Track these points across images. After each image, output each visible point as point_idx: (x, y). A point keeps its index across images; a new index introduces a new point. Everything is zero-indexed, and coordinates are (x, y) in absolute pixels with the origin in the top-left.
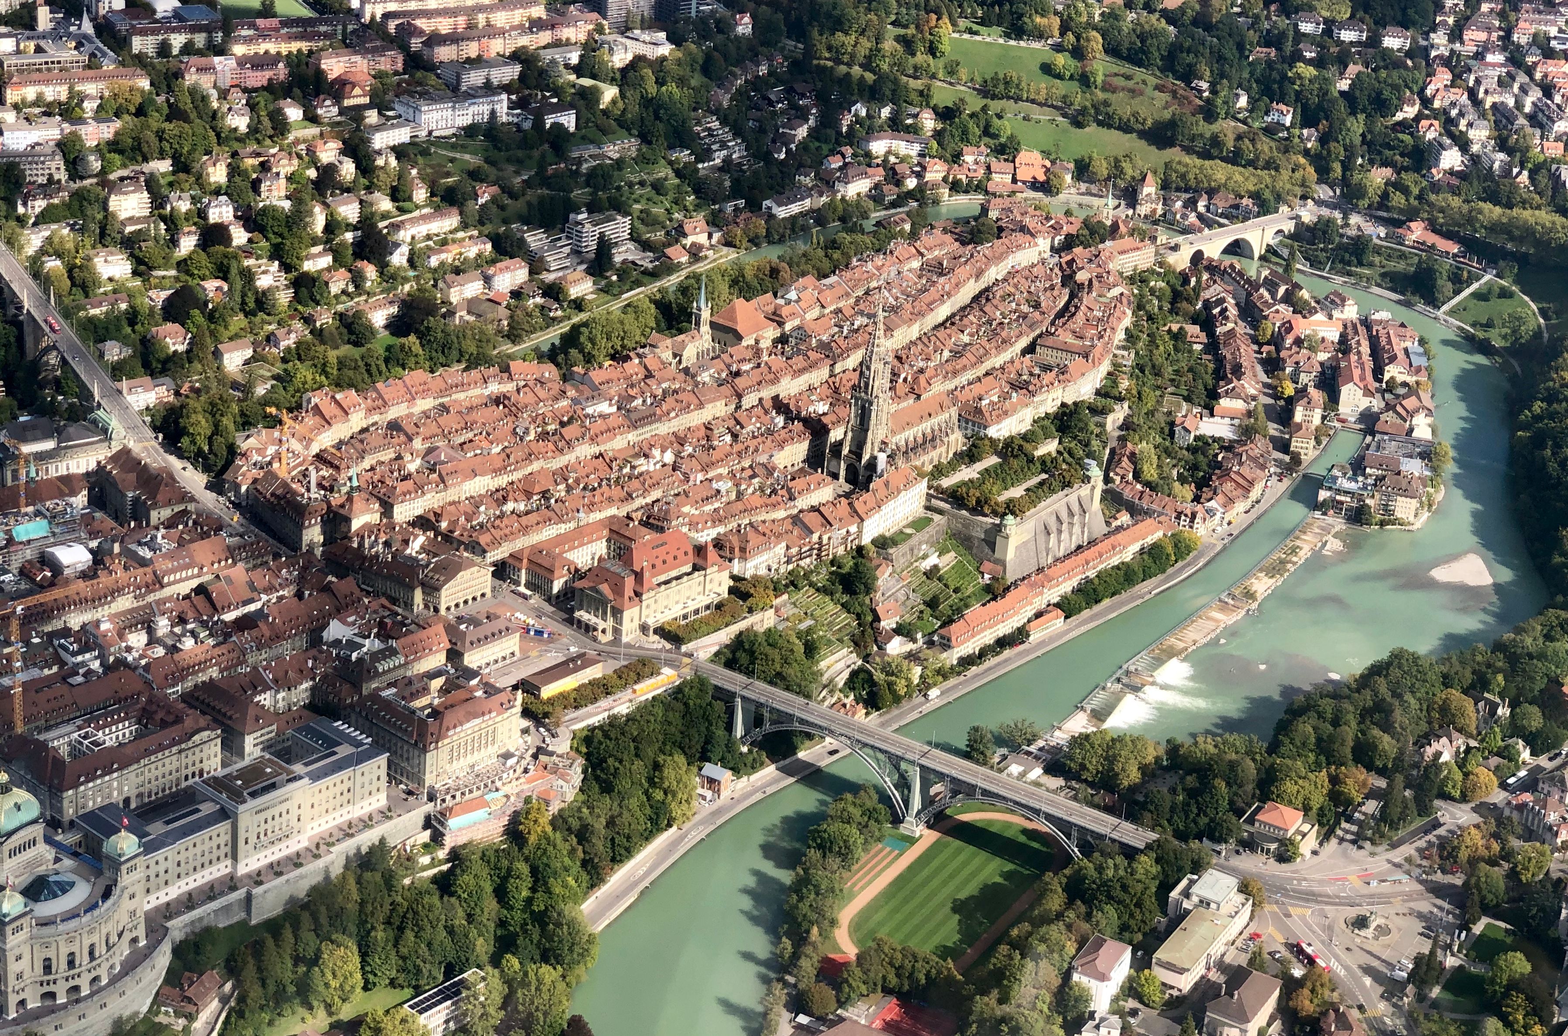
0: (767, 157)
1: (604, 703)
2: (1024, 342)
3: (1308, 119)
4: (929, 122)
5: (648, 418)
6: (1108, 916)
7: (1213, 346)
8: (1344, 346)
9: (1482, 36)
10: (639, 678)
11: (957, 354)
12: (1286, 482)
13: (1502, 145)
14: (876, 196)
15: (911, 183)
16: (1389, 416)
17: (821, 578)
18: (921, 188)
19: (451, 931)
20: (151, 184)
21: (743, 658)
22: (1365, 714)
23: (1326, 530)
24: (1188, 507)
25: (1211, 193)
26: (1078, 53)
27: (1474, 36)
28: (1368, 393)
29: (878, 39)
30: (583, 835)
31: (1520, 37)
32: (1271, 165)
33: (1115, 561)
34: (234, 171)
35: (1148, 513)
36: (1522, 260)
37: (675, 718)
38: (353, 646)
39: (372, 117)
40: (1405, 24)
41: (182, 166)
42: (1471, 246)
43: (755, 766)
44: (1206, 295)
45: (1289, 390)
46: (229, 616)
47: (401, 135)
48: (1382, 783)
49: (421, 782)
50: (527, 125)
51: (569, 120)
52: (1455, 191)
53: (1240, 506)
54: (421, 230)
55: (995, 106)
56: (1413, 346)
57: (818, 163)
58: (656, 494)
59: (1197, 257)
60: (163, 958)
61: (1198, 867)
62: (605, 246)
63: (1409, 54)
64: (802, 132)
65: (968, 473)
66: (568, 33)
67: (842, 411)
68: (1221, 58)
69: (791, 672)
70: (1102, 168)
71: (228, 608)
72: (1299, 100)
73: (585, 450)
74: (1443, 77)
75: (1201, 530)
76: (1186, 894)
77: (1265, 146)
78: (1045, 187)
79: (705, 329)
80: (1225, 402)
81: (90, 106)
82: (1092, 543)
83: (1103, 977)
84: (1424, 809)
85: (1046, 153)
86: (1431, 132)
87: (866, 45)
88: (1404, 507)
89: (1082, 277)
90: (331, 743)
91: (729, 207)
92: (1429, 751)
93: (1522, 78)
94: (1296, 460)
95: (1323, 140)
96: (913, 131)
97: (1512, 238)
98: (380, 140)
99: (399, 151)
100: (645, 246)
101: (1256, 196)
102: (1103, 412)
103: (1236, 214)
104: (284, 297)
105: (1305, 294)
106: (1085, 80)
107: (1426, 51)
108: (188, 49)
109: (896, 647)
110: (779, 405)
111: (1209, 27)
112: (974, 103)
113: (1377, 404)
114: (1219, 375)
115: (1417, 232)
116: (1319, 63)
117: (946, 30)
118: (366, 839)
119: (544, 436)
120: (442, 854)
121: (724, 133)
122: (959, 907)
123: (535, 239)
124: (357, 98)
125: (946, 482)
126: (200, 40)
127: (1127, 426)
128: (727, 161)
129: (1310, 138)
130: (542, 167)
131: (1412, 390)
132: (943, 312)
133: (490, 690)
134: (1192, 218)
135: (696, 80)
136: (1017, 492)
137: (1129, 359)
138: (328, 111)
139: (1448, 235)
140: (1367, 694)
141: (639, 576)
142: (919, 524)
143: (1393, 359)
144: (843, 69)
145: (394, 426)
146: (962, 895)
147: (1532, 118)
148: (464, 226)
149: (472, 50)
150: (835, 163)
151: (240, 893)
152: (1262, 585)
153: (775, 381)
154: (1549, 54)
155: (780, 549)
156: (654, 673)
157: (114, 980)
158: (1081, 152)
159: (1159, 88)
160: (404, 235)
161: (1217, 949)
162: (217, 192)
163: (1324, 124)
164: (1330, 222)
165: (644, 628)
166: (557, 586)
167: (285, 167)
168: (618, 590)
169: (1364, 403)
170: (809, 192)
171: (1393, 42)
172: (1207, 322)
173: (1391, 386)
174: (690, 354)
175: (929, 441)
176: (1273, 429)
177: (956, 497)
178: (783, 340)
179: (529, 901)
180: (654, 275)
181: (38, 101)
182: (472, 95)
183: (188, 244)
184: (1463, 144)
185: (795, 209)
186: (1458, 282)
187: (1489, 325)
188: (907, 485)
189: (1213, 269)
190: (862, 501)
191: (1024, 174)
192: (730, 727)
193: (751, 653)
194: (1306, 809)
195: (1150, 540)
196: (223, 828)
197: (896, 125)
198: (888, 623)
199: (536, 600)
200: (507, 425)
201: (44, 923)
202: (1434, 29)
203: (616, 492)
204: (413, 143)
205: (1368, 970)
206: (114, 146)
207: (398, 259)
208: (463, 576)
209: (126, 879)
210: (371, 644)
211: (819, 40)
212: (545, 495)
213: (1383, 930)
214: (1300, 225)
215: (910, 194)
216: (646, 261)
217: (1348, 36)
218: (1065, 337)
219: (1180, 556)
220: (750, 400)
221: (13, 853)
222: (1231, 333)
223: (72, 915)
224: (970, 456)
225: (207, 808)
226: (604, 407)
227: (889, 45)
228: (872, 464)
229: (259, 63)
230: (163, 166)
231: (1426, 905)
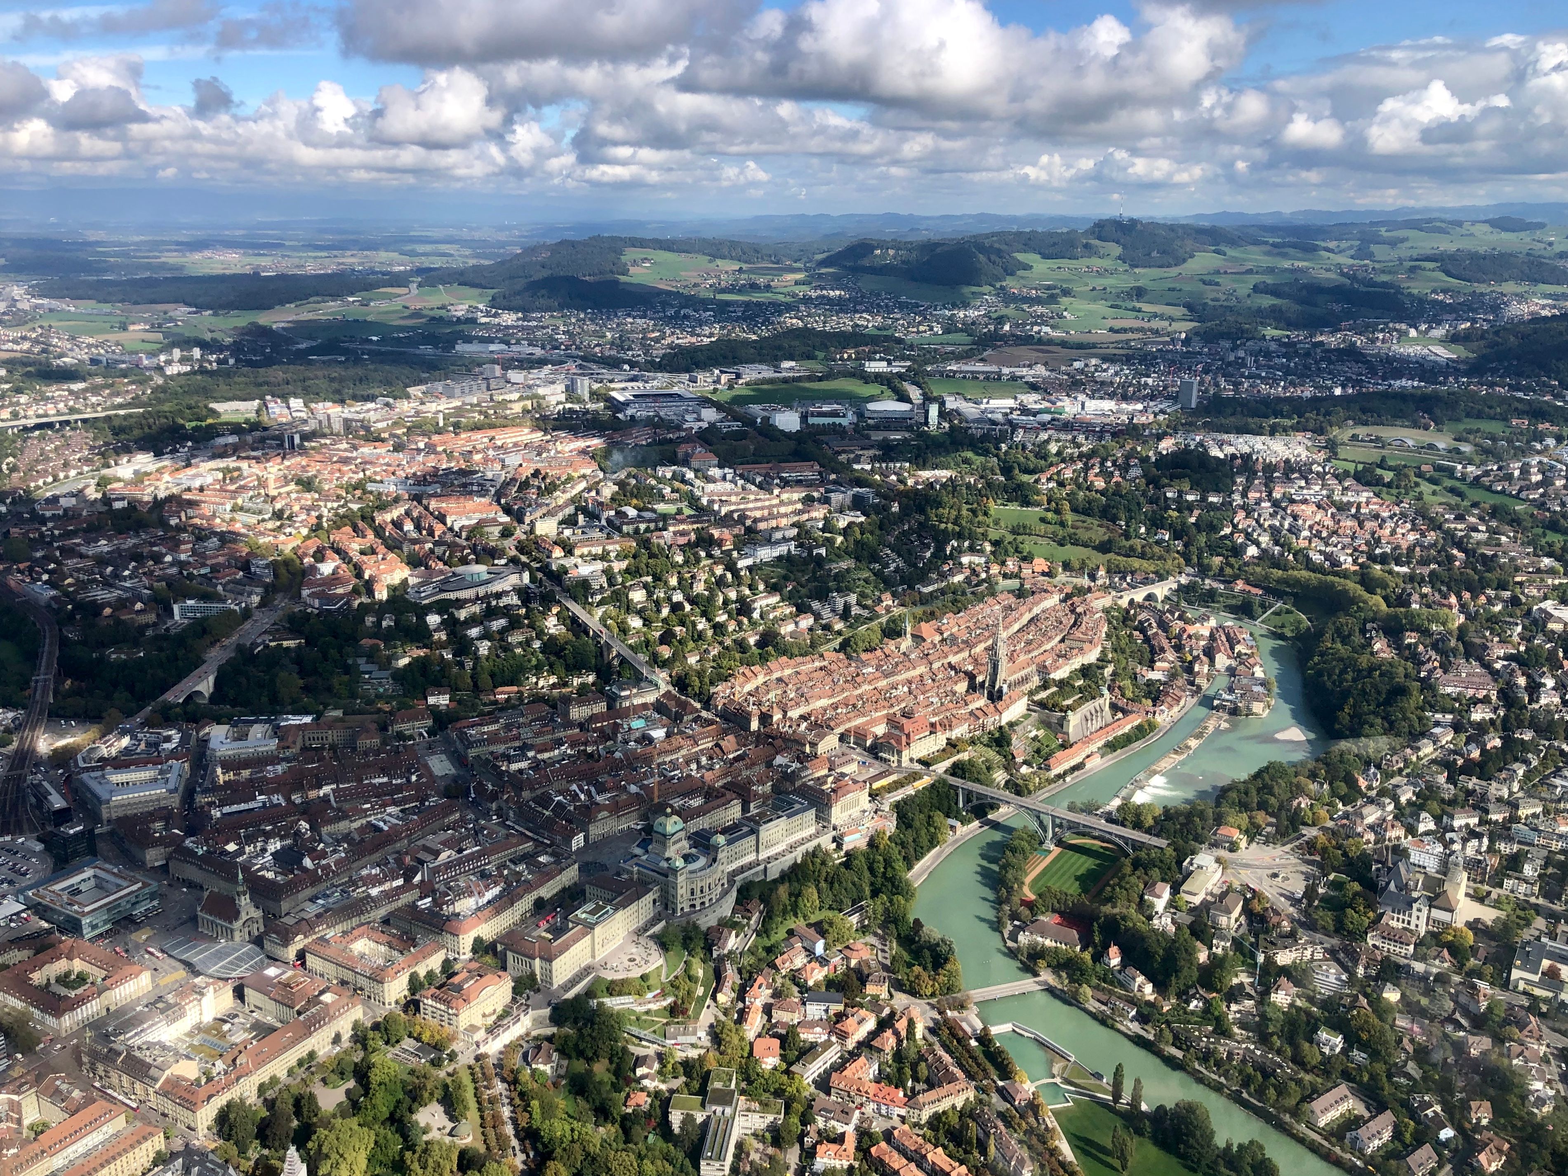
0: (915, 565)
1: (900, 791)
2: (1059, 638)
3: (1176, 536)
4: (988, 548)
5: (891, 674)
6: (1156, 873)
7: (1147, 640)
8: (1212, 637)
9: (1258, 495)
10: (915, 780)
11: (1029, 643)
12: (1195, 699)
13: (1277, 543)
14: (968, 580)
15: (983, 576)
16: (1242, 667)
17: (985, 739)
18: (989, 577)
19: (854, 884)
20: (645, 586)
21: (960, 772)
22: (1259, 790)
23: (1220, 718)
24: (1152, 709)
25: (1133, 573)
26: (1057, 511)
27: (1253, 495)
28: (1229, 657)
29: (959, 510)
30: (903, 845)
31: (1277, 495)
32: (1160, 558)
33: (1120, 733)
34: (681, 580)
35: (1131, 712)
36: (1295, 595)
37: (934, 796)
38: (788, 767)
39: (735, 554)
40: (1218, 491)
41: (657, 578)
42: (1268, 590)
43: (970, 822)
44: (1139, 618)
45: (1190, 658)
46: (731, 756)
47: (749, 562)
48: (1274, 820)
49: (829, 822)
50: (805, 555)
51: (823, 551)
52: (1258, 565)
53: (1176, 709)
54: (764, 603)
55: (1020, 538)
56: (1247, 636)
57: (937, 568)
58: (903, 705)
59: (1132, 602)
60: (734, 894)
61: (1193, 853)
62: (847, 608)
63: (1222, 504)
64: (928, 554)
65: (1043, 695)
66: (814, 514)
67: (982, 668)
68: (1130, 510)
69: (982, 777)
70: (1076, 565)
71: (730, 752)
72: (1171, 527)
73: (866, 687)
74: (1241, 515)
75: (1159, 719)
76: (1191, 864)
77: (1156, 549)
78: (1049, 574)
79: (909, 636)
80: (1158, 664)
81: (613, 555)
82: (1107, 726)
83: (1159, 897)
84: (1296, 830)
85: (1047, 559)
86: (1240, 539)
87: (954, 513)
88: (1257, 707)
89: (1079, 610)
90: (791, 804)
91: (900, 589)
92: (1295, 803)
93: (1281, 513)
94: (1199, 688)
95: (1186, 546)
96: (981, 552)
97: (1289, 586)
98: (741, 564)
99: (750, 568)
100: (865, 607)
101: (1156, 573)
102: (1103, 668)
103: (1146, 582)
104: (710, 633)
105: (1189, 615)
106: (1062, 524)
107: (1231, 504)
108: (647, 530)
109: (1024, 770)
110: (951, 667)
111: (1121, 496)
112: (1010, 538)
113: (1234, 663)
114: (1153, 652)
115: (1240, 585)
116: (1179, 510)
117: (991, 504)
118: (810, 846)
119: (847, 681)
120: (842, 853)
121: (893, 555)
122: (1077, 878)
123: (816, 605)
124: (728, 546)
125: (1036, 698)
126: (652, 526)
127: (1114, 674)
128: (897, 568)
129: (1179, 545)
130: (814, 573)
131: (1250, 656)
132: (1016, 627)
133: (855, 782)
134: (1125, 585)
135: (878, 532)
136: (1069, 702)
137: (1108, 645)
138: (717, 552)
139: (1255, 586)
140: (1259, 781)
141: (908, 736)
142: (1026, 717)
143: (1239, 642)
144: (943, 526)
145: (780, 680)
146: (1079, 873)
147: (1289, 530)
148: (783, 600)
149: (773, 523)
150: (946, 568)
151: (762, 867)
152: (1193, 743)
153: (946, 657)
154: (1292, 501)
155: (966, 726)
156: (921, 778)
157: (718, 900)
158: (1065, 557)
159: (1100, 526)
160: (757, 605)
161: (1210, 886)
162: (674, 589)
163: (1185, 538)
164: (1195, 582)
165: (911, 760)
166: (869, 743)
167: (703, 576)
168: (899, 742)
169: (1228, 662)
170: (936, 581)
171: (1213, 499)
172: (1143, 631)
173: (1239, 654)
174: (903, 648)
175: (1025, 680)
176: (1185, 676)
177: (1042, 704)
178: (943, 640)
179: (884, 873)
180: (871, 619)
181: (590, 554)
182: (778, 543)
183: (665, 612)
184: (1257, 544)
185: (930, 589)
186: (1264, 607)
187: (1283, 626)
188: (1019, 698)
189: (1141, 607)
190: (1000, 705)
191: (1038, 569)
192: (957, 803)
193: (963, 769)
194: (1239, 827)
195: (1136, 723)
196: (754, 837)
197: (972, 550)
198: (1019, 760)
199: (858, 750)
200: (828, 679)
201: (691, 872)
202: (1233, 492)
203: (886, 704)
204: (755, 564)
205: (1282, 895)
206: (627, 571)
207: (756, 615)
208: (827, 738)
209: (721, 856)
210: (795, 765)
211: (932, 513)
212: (854, 706)
213: (1286, 879)
214: (1180, 585)
215: (984, 581)
216: (865, 613)
217: (1190, 498)
218: (1078, 635)
219: (1151, 730)
220: (936, 666)
221: (674, 843)
222: (1156, 634)
223: (701, 869)
224: (1045, 686)
225: (745, 829)
226: (870, 670)
227: (964, 512)
228: (1000, 690)
229: (683, 534)
230: (649, 579)
231: (1304, 868)
